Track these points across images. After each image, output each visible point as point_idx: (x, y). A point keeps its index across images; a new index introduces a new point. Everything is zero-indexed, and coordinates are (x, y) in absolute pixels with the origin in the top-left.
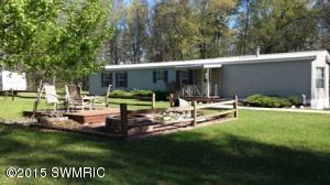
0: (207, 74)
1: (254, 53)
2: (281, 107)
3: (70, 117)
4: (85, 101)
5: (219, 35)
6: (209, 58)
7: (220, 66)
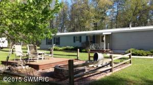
0: (104, 38)
1: (128, 27)
2: (147, 55)
3: (30, 65)
4: (39, 54)
5: (103, 19)
6: (99, 30)
7: (110, 33)
